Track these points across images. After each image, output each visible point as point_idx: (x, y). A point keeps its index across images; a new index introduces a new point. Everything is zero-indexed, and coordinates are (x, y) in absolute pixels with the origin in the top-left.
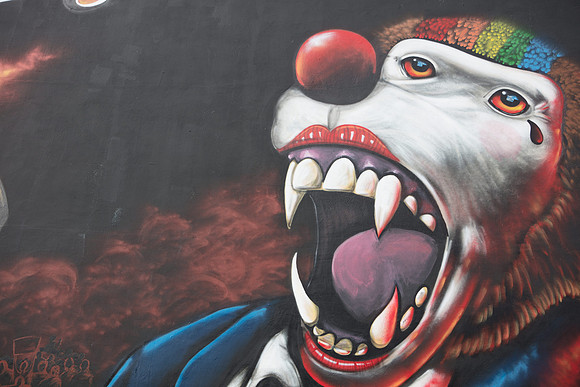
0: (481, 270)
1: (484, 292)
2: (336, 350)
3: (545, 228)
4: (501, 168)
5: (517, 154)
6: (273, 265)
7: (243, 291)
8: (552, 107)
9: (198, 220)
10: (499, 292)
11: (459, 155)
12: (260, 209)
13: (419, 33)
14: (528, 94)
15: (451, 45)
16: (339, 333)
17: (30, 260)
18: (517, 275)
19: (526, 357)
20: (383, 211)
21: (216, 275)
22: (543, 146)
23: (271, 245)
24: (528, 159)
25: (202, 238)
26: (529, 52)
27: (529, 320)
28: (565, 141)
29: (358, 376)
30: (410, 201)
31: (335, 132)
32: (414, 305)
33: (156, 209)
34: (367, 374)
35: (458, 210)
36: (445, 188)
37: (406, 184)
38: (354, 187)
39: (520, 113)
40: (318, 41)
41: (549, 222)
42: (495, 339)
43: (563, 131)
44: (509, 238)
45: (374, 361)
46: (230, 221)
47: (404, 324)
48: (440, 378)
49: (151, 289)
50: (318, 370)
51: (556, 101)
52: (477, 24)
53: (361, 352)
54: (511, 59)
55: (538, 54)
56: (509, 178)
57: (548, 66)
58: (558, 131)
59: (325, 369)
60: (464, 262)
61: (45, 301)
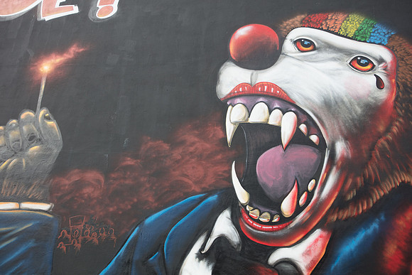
0: (348, 168)
1: (350, 181)
2: (261, 219)
3: (387, 141)
4: (358, 104)
5: (368, 96)
6: (221, 169)
7: (203, 186)
8: (389, 66)
9: (175, 144)
10: (359, 181)
11: (332, 98)
12: (211, 136)
13: (304, 24)
14: (374, 58)
15: (325, 30)
16: (262, 209)
17: (76, 171)
18: (371, 170)
19: (377, 220)
20: (286, 134)
21: (186, 176)
22: (384, 90)
23: (219, 157)
24: (375, 98)
25: (177, 154)
26: (374, 32)
27: (378, 197)
28: (398, 86)
29: (275, 234)
30: (303, 127)
31: (255, 87)
32: (307, 190)
33: (149, 138)
34: (280, 233)
35: (333, 132)
36: (324, 118)
37: (300, 117)
38: (268, 120)
39: (369, 70)
40: (243, 32)
41: (389, 137)
42: (358, 209)
43: (397, 80)
44: (365, 147)
45: (284, 225)
46: (193, 143)
47: (301, 202)
48: (325, 234)
49: (148, 186)
50: (250, 232)
51: (391, 62)
52: (341, 17)
53: (276, 220)
54: (363, 37)
55: (379, 33)
56: (364, 111)
57: (386, 40)
58: (394, 81)
59: (254, 231)
60: (337, 164)
61: (86, 195)
